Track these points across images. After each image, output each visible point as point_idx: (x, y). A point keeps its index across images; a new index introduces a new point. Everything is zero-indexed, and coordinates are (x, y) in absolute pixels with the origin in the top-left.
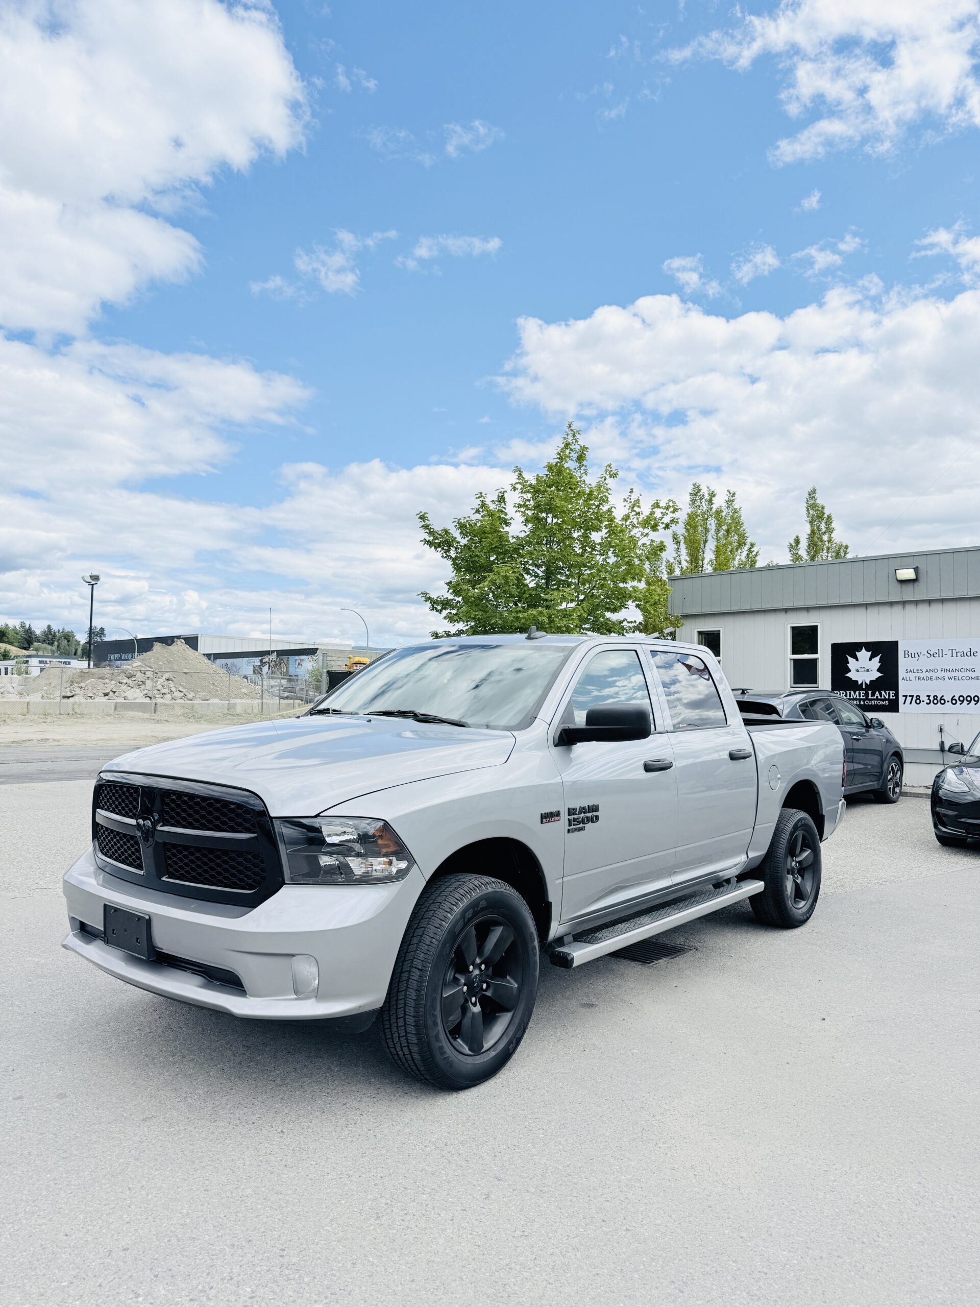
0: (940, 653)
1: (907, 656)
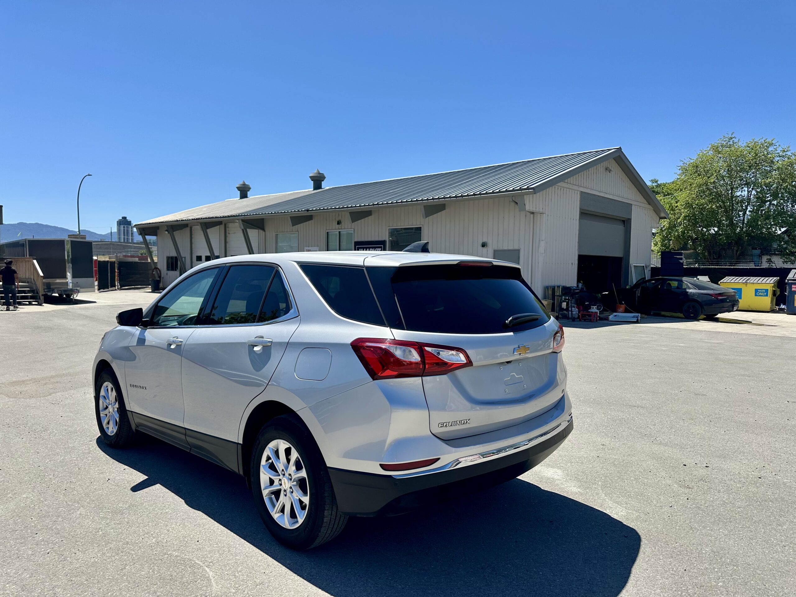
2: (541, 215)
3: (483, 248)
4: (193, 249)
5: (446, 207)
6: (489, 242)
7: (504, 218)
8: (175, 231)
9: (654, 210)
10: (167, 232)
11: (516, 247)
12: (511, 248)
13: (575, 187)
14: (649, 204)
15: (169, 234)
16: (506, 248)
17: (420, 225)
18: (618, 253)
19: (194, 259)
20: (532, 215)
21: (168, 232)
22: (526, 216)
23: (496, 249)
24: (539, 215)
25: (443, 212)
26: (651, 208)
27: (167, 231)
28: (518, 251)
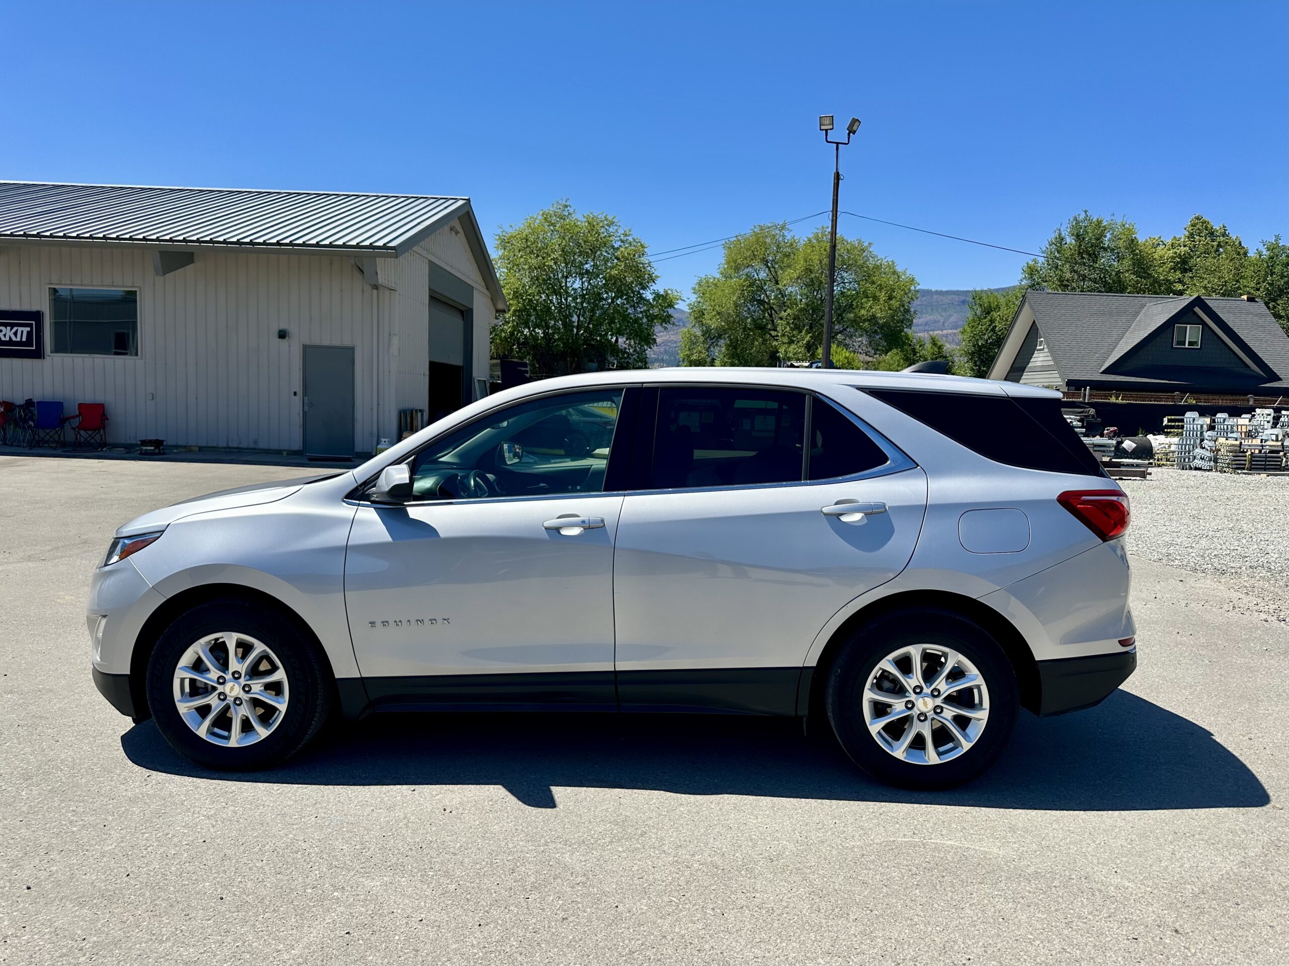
2: (390, 293)
3: (280, 340)
5: (195, 259)
6: (293, 329)
7: (320, 289)
9: (491, 298)
11: (347, 343)
12: (337, 343)
13: (425, 253)
14: (488, 289)
16: (326, 342)
17: (133, 287)
18: (457, 360)
20: (375, 291)
22: (363, 291)
23: (308, 342)
24: (387, 292)
25: (190, 268)
26: (489, 295)
28: (352, 350)
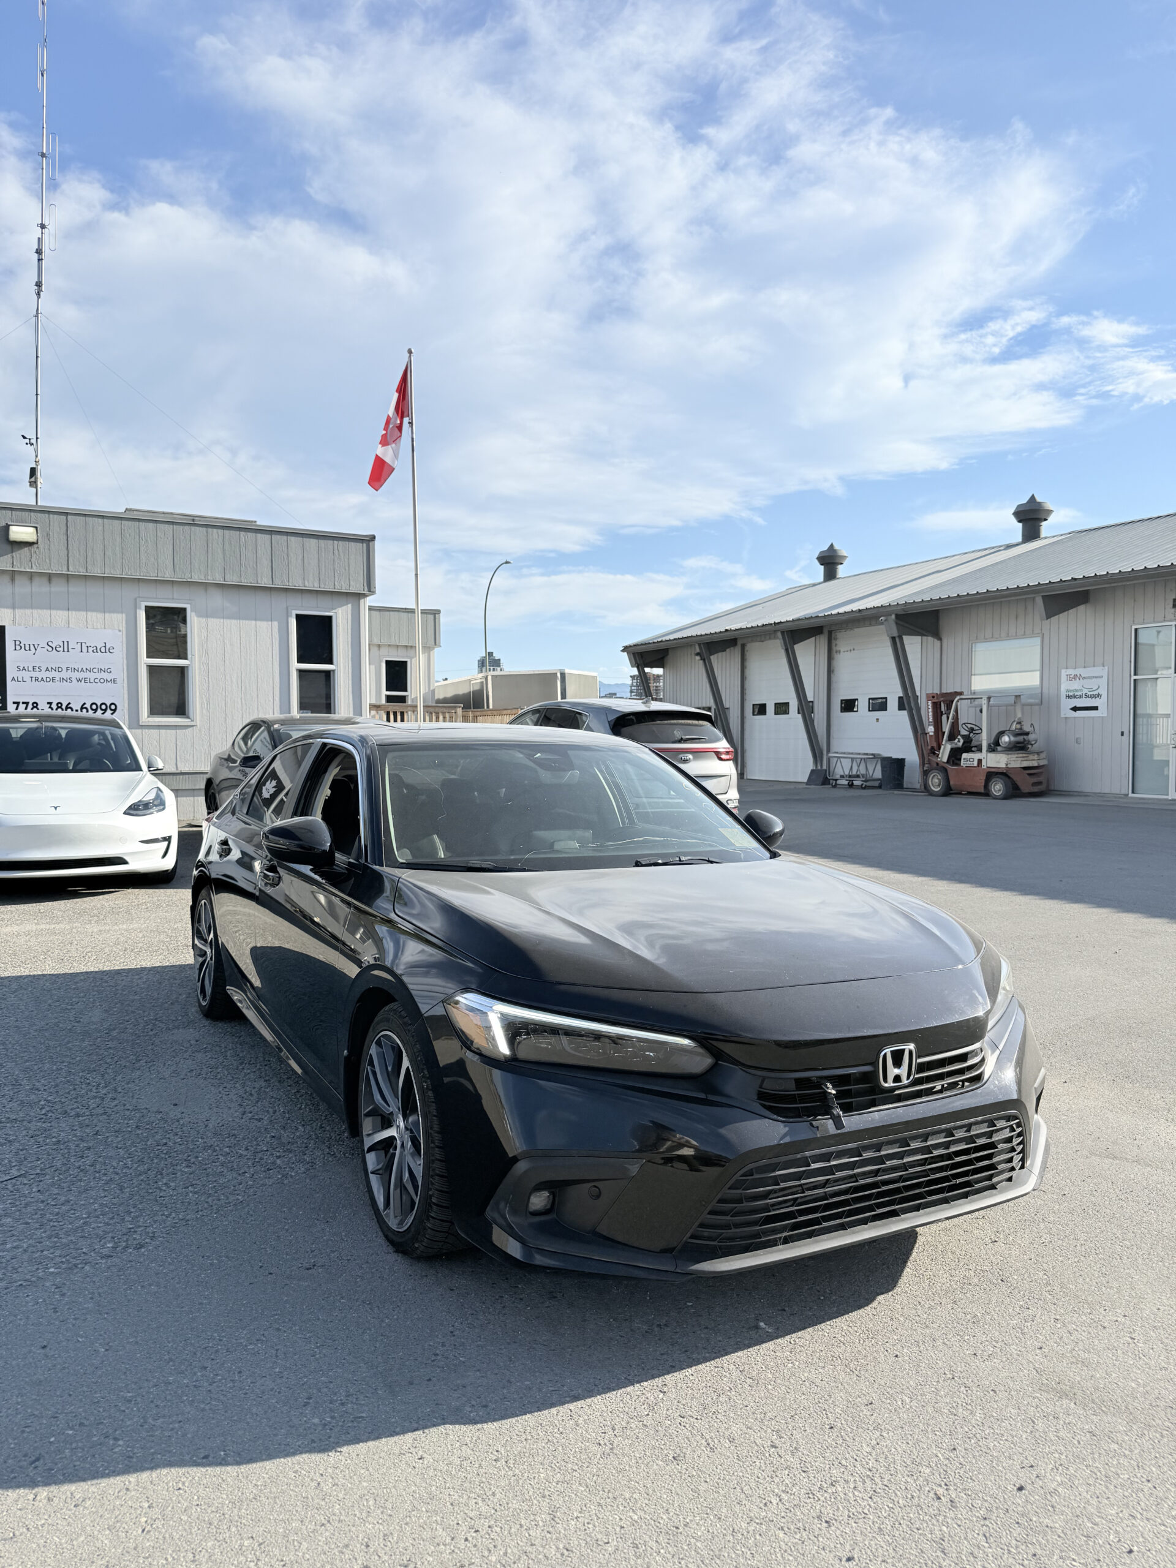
0: (66, 647)
1: (18, 647)
4: (747, 692)
8: (714, 654)
10: (698, 658)
15: (701, 662)
19: (749, 710)
21: (701, 656)
27: (698, 654)
